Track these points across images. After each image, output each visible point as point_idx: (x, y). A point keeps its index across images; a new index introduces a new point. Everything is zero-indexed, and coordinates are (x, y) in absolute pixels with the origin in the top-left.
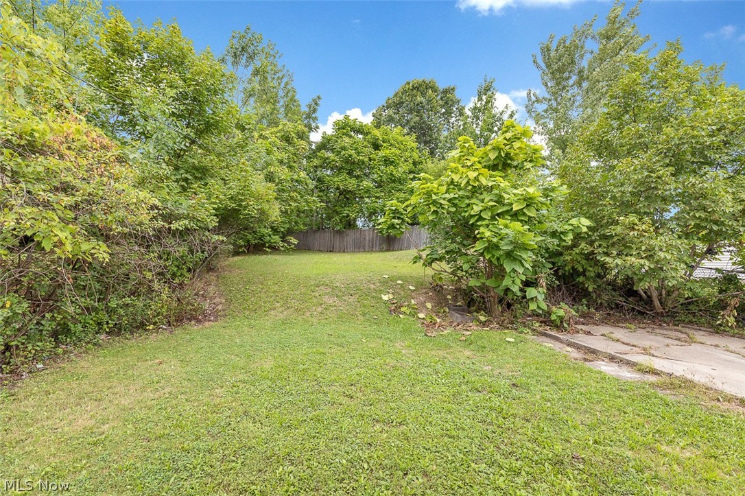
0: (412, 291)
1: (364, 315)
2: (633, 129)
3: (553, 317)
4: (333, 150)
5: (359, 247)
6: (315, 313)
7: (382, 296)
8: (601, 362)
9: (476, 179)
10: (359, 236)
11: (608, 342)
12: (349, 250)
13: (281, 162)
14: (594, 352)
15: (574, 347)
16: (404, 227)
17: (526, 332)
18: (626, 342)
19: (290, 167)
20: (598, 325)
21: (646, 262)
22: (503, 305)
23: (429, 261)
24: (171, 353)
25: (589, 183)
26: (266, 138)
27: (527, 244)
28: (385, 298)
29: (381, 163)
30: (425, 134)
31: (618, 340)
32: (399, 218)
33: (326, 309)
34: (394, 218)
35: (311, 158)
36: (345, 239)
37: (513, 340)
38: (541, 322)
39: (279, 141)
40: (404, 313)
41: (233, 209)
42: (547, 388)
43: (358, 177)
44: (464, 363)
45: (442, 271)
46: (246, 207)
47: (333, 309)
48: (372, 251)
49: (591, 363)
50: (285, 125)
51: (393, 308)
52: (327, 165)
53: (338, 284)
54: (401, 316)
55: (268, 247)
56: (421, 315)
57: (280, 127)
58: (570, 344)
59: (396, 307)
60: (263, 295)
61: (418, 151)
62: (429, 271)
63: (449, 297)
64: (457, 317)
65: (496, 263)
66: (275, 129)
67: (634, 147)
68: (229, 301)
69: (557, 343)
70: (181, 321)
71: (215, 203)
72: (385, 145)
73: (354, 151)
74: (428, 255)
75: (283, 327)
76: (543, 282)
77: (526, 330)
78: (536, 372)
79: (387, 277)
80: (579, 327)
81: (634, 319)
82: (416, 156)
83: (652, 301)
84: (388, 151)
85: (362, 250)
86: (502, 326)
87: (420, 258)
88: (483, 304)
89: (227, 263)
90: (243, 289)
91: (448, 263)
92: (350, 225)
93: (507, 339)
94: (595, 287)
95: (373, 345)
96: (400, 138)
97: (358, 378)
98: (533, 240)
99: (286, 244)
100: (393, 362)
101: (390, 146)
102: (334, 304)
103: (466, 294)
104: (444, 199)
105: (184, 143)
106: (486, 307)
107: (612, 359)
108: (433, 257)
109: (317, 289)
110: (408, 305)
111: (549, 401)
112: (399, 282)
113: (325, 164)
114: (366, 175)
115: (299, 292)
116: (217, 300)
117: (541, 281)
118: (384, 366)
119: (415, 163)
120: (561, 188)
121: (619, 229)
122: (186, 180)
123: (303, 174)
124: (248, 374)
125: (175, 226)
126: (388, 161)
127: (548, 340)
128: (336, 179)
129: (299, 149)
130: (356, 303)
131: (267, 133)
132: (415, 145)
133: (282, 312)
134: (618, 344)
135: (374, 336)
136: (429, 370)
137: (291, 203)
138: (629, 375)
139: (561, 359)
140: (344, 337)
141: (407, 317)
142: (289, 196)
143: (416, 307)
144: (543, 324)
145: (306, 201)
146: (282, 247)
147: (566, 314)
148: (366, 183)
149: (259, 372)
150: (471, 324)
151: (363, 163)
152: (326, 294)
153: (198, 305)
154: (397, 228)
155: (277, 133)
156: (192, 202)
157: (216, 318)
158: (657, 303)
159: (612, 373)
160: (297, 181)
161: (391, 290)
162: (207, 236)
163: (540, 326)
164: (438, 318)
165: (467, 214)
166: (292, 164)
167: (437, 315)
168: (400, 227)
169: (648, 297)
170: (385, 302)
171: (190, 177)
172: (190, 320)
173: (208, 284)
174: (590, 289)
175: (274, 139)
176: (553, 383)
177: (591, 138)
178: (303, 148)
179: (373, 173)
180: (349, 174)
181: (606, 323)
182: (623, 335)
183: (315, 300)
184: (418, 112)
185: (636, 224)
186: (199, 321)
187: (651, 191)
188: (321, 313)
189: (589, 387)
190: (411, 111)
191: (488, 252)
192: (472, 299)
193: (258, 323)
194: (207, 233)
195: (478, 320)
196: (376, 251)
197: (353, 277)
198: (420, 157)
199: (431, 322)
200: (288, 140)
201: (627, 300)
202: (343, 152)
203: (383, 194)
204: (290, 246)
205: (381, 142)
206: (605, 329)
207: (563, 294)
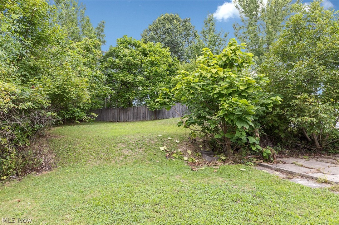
0: (178, 144)
1: (150, 160)
2: (301, 44)
3: (265, 155)
4: (117, 57)
5: (137, 118)
6: (118, 161)
7: (160, 147)
8: (297, 179)
9: (217, 73)
10: (136, 111)
11: (296, 167)
12: (130, 120)
13: (85, 64)
14: (291, 173)
15: (279, 171)
16: (171, 104)
17: (250, 164)
18: (306, 166)
19: (91, 67)
20: (288, 158)
21: (314, 119)
22: (234, 149)
23: (188, 124)
24: (25, 194)
25: (278, 75)
26: (74, 48)
27: (250, 112)
28: (162, 148)
29: (149, 65)
30: (174, 48)
31: (302, 166)
32: (168, 98)
33: (125, 158)
34: (165, 98)
35: (103, 62)
36: (127, 113)
37: (244, 170)
38: (257, 158)
39: (82, 51)
40: (175, 158)
41: (59, 94)
42: (274, 196)
43: (134, 74)
44: (221, 185)
45: (196, 130)
46: (68, 93)
47: (130, 158)
48: (145, 120)
49: (292, 180)
50: (86, 41)
51: (168, 155)
52: (114, 66)
53: (131, 142)
54: (173, 159)
55: (77, 120)
56: (186, 158)
57: (83, 42)
58: (277, 170)
59: (169, 154)
60: (81, 151)
61: (171, 57)
62: (188, 131)
63: (201, 146)
64: (208, 158)
65: (231, 124)
66: (80, 43)
67: (302, 54)
68: (58, 157)
69: (269, 170)
70: (25, 172)
71: (48, 91)
72: (150, 53)
73: (131, 57)
74: (187, 121)
75: (99, 171)
76: (258, 134)
77: (250, 163)
78: (265, 188)
79: (161, 135)
80: (279, 159)
81: (306, 153)
82: (170, 60)
83: (314, 142)
84: (152, 57)
85: (139, 120)
86: (235, 162)
87: (183, 123)
88: (222, 149)
89: (51, 131)
90: (67, 148)
91: (199, 125)
92: (130, 104)
93: (242, 169)
94: (285, 135)
95: (162, 179)
96: (160, 50)
97: (159, 200)
98: (253, 109)
99: (90, 118)
100: (178, 188)
101: (154, 54)
102: (130, 154)
103: (211, 144)
104: (198, 85)
105: (26, 51)
106: (224, 151)
107: (303, 176)
108: (191, 121)
109: (117, 145)
110: (177, 152)
111: (277, 204)
112: (169, 138)
113: (113, 65)
114: (140, 73)
115: (105, 148)
116: (49, 156)
117: (257, 133)
118: (173, 191)
119: (169, 65)
120: (265, 78)
121: (297, 102)
122: (24, 76)
123: (99, 72)
124: (85, 204)
125: (22, 106)
126: (153, 64)
127: (264, 168)
128: (120, 75)
129: (96, 56)
130: (144, 153)
131: (74, 45)
132: (169, 54)
133: (96, 162)
134: (302, 168)
135: (160, 173)
136: (202, 191)
137: (92, 91)
138: (314, 185)
139: (276, 179)
140: (141, 175)
141: (176, 160)
142: (91, 86)
143: (181, 153)
144: (258, 159)
145: (102, 89)
146: (87, 119)
147: (271, 152)
148: (140, 78)
149: (93, 202)
150: (217, 162)
151: (137, 64)
152: (124, 148)
153: (38, 160)
154: (167, 105)
155: (81, 45)
156: (33, 90)
157: (50, 169)
158: (317, 143)
159: (306, 185)
160: (95, 76)
161: (165, 144)
162: (43, 113)
163: (257, 160)
164: (196, 159)
165: (212, 94)
166: (92, 65)
167: (195, 158)
168: (169, 104)
169: (312, 140)
170: (162, 151)
171: (28, 74)
172: (31, 171)
173: (42, 145)
174: (282, 136)
175: (79, 49)
176: (276, 193)
177: (278, 49)
178: (99, 55)
179: (144, 71)
180: (128, 72)
181: (292, 157)
182: (303, 163)
183: (117, 153)
184: (169, 33)
185: (307, 99)
186: (38, 171)
187: (314, 79)
188: (122, 161)
189: (297, 194)
190: (164, 33)
191: (227, 117)
192: (215, 147)
193: (81, 170)
194: (43, 111)
195: (221, 159)
196: (147, 120)
197: (139, 136)
198: (172, 61)
199: (193, 162)
200: (88, 49)
201: (301, 142)
202: (124, 58)
203: (151, 84)
204: (92, 119)
205: (148, 52)
206: (294, 160)
207: (267, 141)
